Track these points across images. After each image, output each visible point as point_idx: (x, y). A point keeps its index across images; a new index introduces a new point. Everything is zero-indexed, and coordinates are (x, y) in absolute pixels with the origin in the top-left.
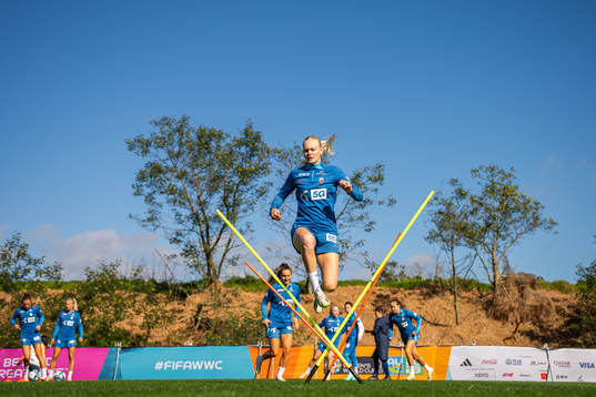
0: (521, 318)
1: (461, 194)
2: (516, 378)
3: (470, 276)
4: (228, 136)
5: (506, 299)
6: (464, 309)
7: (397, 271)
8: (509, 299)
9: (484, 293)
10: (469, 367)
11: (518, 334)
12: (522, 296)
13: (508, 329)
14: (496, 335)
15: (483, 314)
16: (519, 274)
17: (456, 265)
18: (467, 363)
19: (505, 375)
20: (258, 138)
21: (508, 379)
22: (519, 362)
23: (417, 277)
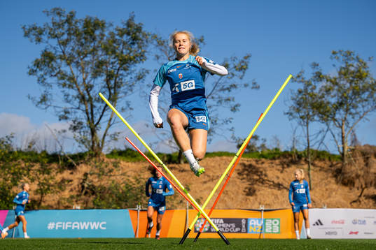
0: (366, 184)
1: (319, 76)
2: (361, 236)
3: (322, 148)
4: (111, 25)
5: (353, 168)
6: (317, 176)
7: (258, 144)
8: (356, 168)
9: (334, 163)
10: (320, 226)
11: (362, 198)
12: (367, 165)
13: (355, 193)
14: (344, 199)
15: (333, 181)
16: (365, 146)
17: (310, 138)
18: (319, 223)
19: (351, 233)
20: (139, 29)
21: (354, 237)
22: (364, 222)
23: (276, 149)
